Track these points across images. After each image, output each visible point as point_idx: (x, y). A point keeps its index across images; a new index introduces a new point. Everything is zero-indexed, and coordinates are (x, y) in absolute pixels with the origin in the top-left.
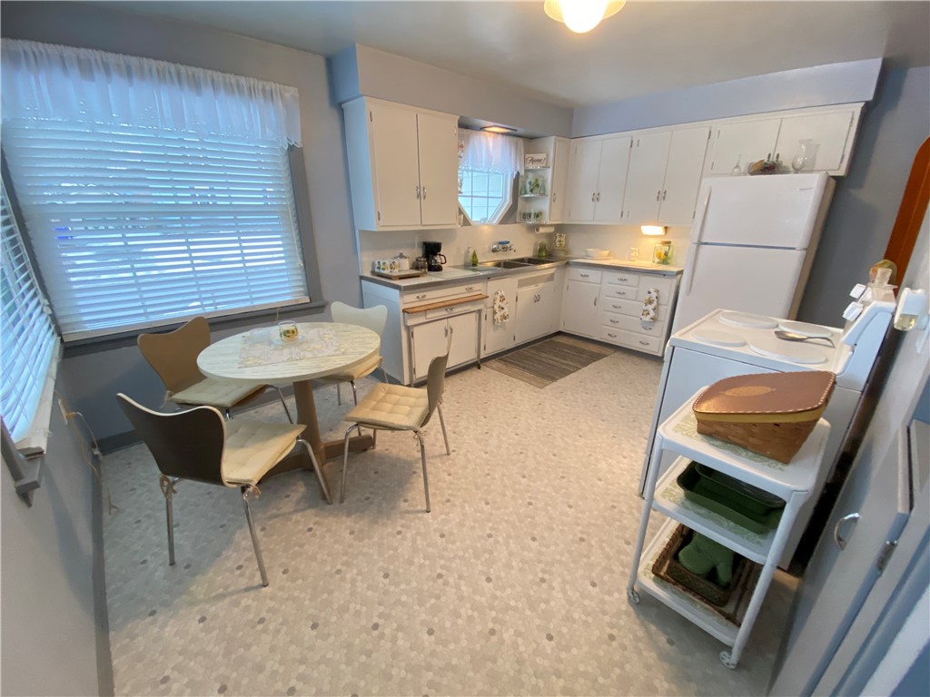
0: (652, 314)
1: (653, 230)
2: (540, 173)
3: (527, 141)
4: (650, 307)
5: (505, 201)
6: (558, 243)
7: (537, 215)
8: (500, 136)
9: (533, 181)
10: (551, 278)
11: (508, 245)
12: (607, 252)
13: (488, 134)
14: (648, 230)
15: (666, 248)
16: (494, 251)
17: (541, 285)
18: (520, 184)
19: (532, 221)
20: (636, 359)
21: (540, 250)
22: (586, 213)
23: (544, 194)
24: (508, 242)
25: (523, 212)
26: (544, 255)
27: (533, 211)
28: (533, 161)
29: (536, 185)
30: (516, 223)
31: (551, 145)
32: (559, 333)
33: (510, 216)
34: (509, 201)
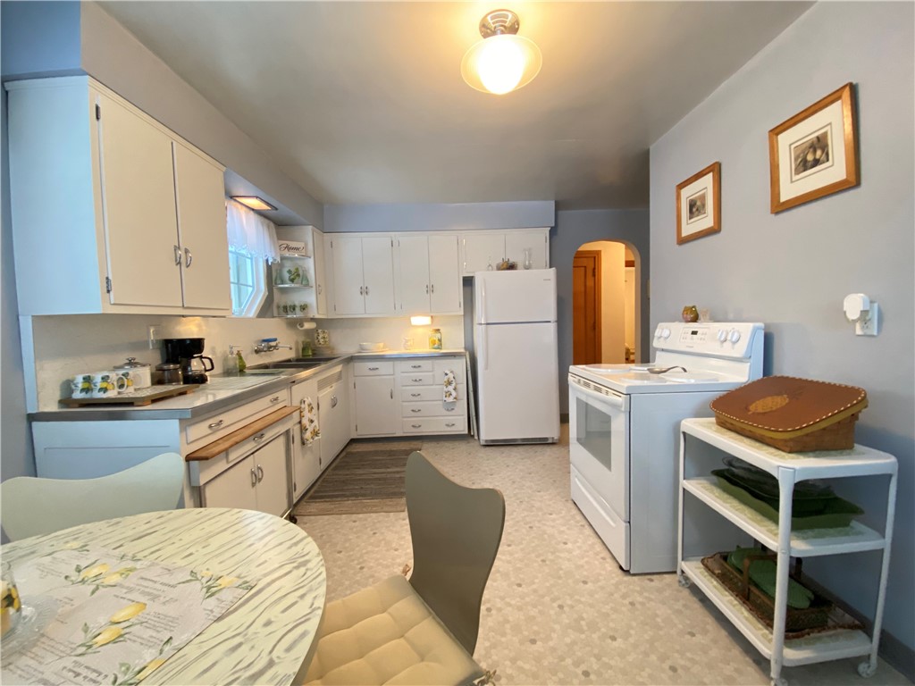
0: (454, 394)
1: (421, 320)
2: (300, 263)
3: (279, 224)
4: (451, 388)
5: (258, 291)
6: (321, 341)
7: (304, 308)
9: (293, 270)
10: (339, 376)
11: (273, 344)
12: (381, 345)
13: (239, 206)
14: (416, 320)
15: (438, 335)
16: (257, 352)
17: (334, 386)
18: (274, 274)
19: (298, 314)
20: (447, 444)
21: (304, 349)
22: (354, 306)
23: (307, 285)
24: (275, 340)
25: (282, 304)
26: (310, 357)
27: (297, 303)
28: (288, 248)
29: (297, 276)
30: (273, 317)
31: (308, 234)
32: (353, 441)
33: (266, 310)
34: (263, 291)
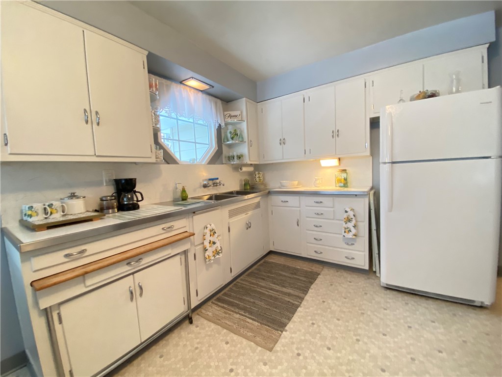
0: (354, 231)
1: (330, 163)
2: (238, 126)
3: (226, 101)
4: (350, 225)
5: (212, 147)
6: (257, 179)
7: (239, 157)
8: (200, 93)
9: (233, 131)
10: (258, 206)
11: (218, 181)
12: (296, 182)
14: (324, 163)
15: (344, 175)
16: (205, 186)
17: (250, 213)
18: (223, 135)
19: (236, 162)
21: (245, 185)
22: (276, 154)
23: (243, 141)
24: (218, 179)
25: (227, 155)
26: (248, 188)
27: (235, 154)
28: (230, 116)
29: (235, 135)
30: (223, 164)
31: (243, 105)
32: (271, 253)
33: (217, 158)
34: (214, 146)
